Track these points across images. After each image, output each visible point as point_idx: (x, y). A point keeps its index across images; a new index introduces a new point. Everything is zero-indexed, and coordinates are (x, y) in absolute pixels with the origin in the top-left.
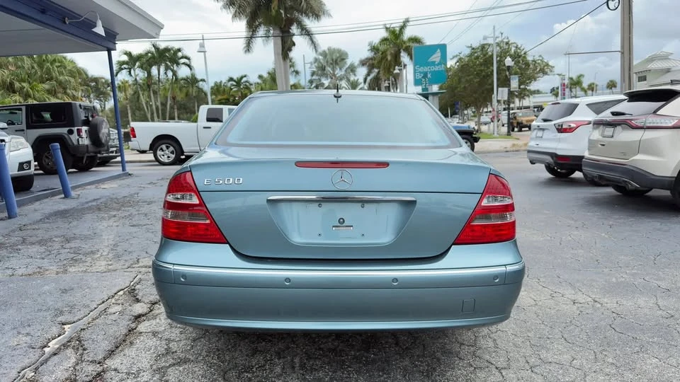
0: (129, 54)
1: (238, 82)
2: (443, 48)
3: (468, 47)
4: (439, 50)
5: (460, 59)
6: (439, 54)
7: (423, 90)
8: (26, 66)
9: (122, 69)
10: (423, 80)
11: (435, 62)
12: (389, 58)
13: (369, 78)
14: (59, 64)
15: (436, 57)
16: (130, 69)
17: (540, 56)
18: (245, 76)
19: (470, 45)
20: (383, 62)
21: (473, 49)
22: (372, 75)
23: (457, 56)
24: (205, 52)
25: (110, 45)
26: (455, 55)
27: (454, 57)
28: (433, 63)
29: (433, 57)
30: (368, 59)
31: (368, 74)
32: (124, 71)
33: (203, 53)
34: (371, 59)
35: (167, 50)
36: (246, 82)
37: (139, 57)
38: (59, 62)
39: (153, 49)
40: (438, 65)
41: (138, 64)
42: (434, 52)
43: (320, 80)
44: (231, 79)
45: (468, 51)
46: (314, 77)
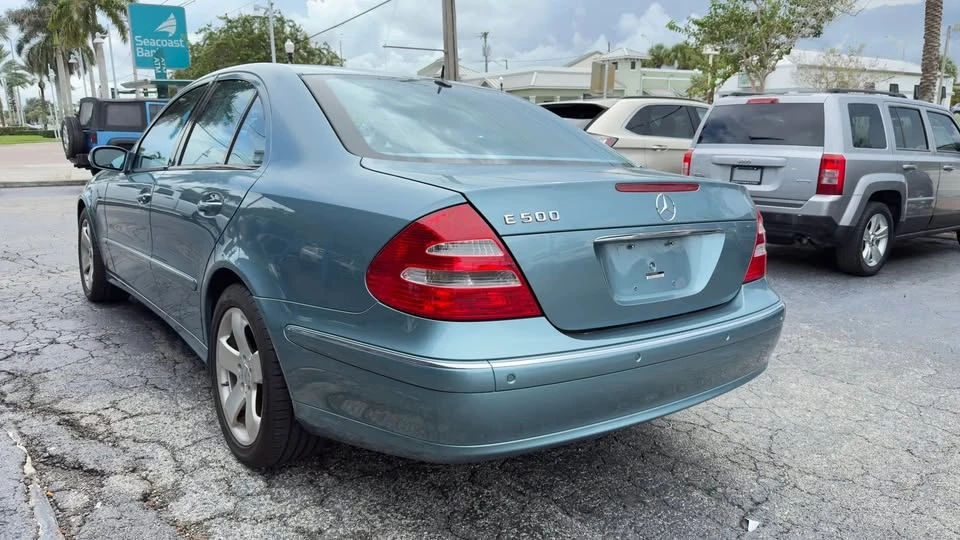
2: (179, 12)
3: (221, 18)
4: (172, 16)
5: (211, 34)
6: (174, 22)
7: (157, 75)
10: (157, 60)
11: (168, 33)
12: (76, 17)
13: (27, 47)
15: (169, 26)
17: (325, 44)
19: (223, 15)
20: (65, 20)
21: (230, 21)
22: (34, 41)
23: (205, 29)
26: (203, 27)
27: (200, 31)
28: (165, 35)
29: (164, 24)
30: (27, 13)
31: (26, 40)
34: (33, 12)
40: (173, 38)
42: (166, 18)
45: (222, 24)
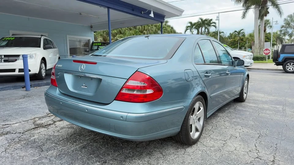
0: (191, 23)
1: (239, 33)
8: (154, 30)
9: (188, 29)
14: (165, 29)
16: (191, 29)
18: (242, 30)
24: (219, 20)
25: (162, 21)
32: (189, 30)
33: (218, 21)
35: (206, 20)
36: (243, 32)
37: (195, 24)
38: (165, 28)
39: (200, 20)
41: (194, 27)
43: (286, 30)
44: (236, 31)
46: (282, 29)
